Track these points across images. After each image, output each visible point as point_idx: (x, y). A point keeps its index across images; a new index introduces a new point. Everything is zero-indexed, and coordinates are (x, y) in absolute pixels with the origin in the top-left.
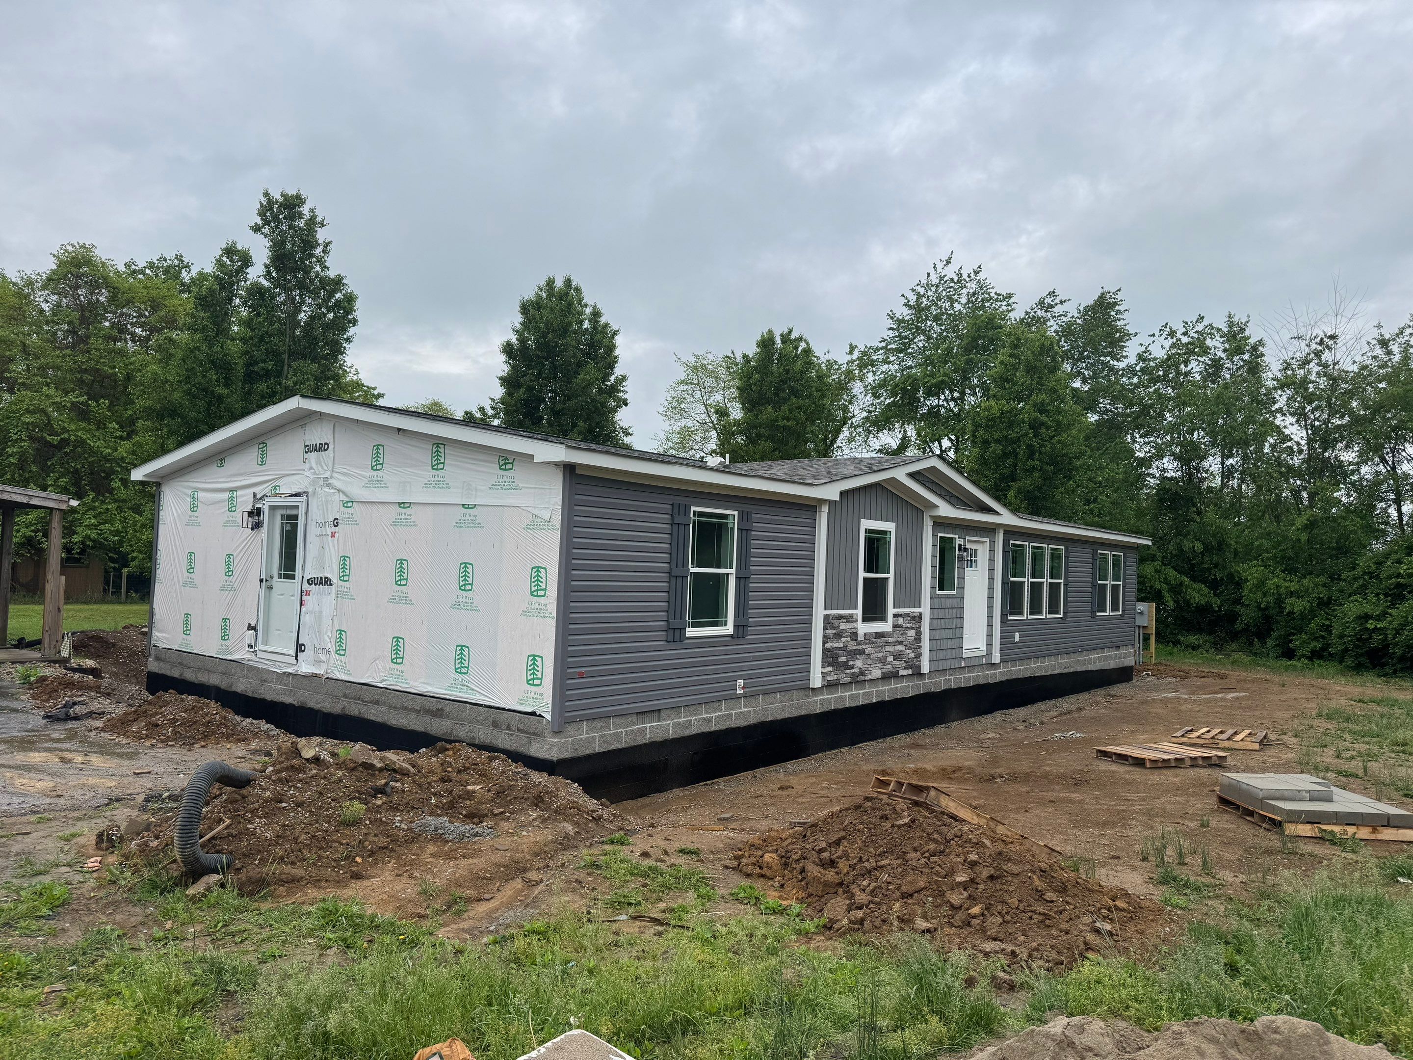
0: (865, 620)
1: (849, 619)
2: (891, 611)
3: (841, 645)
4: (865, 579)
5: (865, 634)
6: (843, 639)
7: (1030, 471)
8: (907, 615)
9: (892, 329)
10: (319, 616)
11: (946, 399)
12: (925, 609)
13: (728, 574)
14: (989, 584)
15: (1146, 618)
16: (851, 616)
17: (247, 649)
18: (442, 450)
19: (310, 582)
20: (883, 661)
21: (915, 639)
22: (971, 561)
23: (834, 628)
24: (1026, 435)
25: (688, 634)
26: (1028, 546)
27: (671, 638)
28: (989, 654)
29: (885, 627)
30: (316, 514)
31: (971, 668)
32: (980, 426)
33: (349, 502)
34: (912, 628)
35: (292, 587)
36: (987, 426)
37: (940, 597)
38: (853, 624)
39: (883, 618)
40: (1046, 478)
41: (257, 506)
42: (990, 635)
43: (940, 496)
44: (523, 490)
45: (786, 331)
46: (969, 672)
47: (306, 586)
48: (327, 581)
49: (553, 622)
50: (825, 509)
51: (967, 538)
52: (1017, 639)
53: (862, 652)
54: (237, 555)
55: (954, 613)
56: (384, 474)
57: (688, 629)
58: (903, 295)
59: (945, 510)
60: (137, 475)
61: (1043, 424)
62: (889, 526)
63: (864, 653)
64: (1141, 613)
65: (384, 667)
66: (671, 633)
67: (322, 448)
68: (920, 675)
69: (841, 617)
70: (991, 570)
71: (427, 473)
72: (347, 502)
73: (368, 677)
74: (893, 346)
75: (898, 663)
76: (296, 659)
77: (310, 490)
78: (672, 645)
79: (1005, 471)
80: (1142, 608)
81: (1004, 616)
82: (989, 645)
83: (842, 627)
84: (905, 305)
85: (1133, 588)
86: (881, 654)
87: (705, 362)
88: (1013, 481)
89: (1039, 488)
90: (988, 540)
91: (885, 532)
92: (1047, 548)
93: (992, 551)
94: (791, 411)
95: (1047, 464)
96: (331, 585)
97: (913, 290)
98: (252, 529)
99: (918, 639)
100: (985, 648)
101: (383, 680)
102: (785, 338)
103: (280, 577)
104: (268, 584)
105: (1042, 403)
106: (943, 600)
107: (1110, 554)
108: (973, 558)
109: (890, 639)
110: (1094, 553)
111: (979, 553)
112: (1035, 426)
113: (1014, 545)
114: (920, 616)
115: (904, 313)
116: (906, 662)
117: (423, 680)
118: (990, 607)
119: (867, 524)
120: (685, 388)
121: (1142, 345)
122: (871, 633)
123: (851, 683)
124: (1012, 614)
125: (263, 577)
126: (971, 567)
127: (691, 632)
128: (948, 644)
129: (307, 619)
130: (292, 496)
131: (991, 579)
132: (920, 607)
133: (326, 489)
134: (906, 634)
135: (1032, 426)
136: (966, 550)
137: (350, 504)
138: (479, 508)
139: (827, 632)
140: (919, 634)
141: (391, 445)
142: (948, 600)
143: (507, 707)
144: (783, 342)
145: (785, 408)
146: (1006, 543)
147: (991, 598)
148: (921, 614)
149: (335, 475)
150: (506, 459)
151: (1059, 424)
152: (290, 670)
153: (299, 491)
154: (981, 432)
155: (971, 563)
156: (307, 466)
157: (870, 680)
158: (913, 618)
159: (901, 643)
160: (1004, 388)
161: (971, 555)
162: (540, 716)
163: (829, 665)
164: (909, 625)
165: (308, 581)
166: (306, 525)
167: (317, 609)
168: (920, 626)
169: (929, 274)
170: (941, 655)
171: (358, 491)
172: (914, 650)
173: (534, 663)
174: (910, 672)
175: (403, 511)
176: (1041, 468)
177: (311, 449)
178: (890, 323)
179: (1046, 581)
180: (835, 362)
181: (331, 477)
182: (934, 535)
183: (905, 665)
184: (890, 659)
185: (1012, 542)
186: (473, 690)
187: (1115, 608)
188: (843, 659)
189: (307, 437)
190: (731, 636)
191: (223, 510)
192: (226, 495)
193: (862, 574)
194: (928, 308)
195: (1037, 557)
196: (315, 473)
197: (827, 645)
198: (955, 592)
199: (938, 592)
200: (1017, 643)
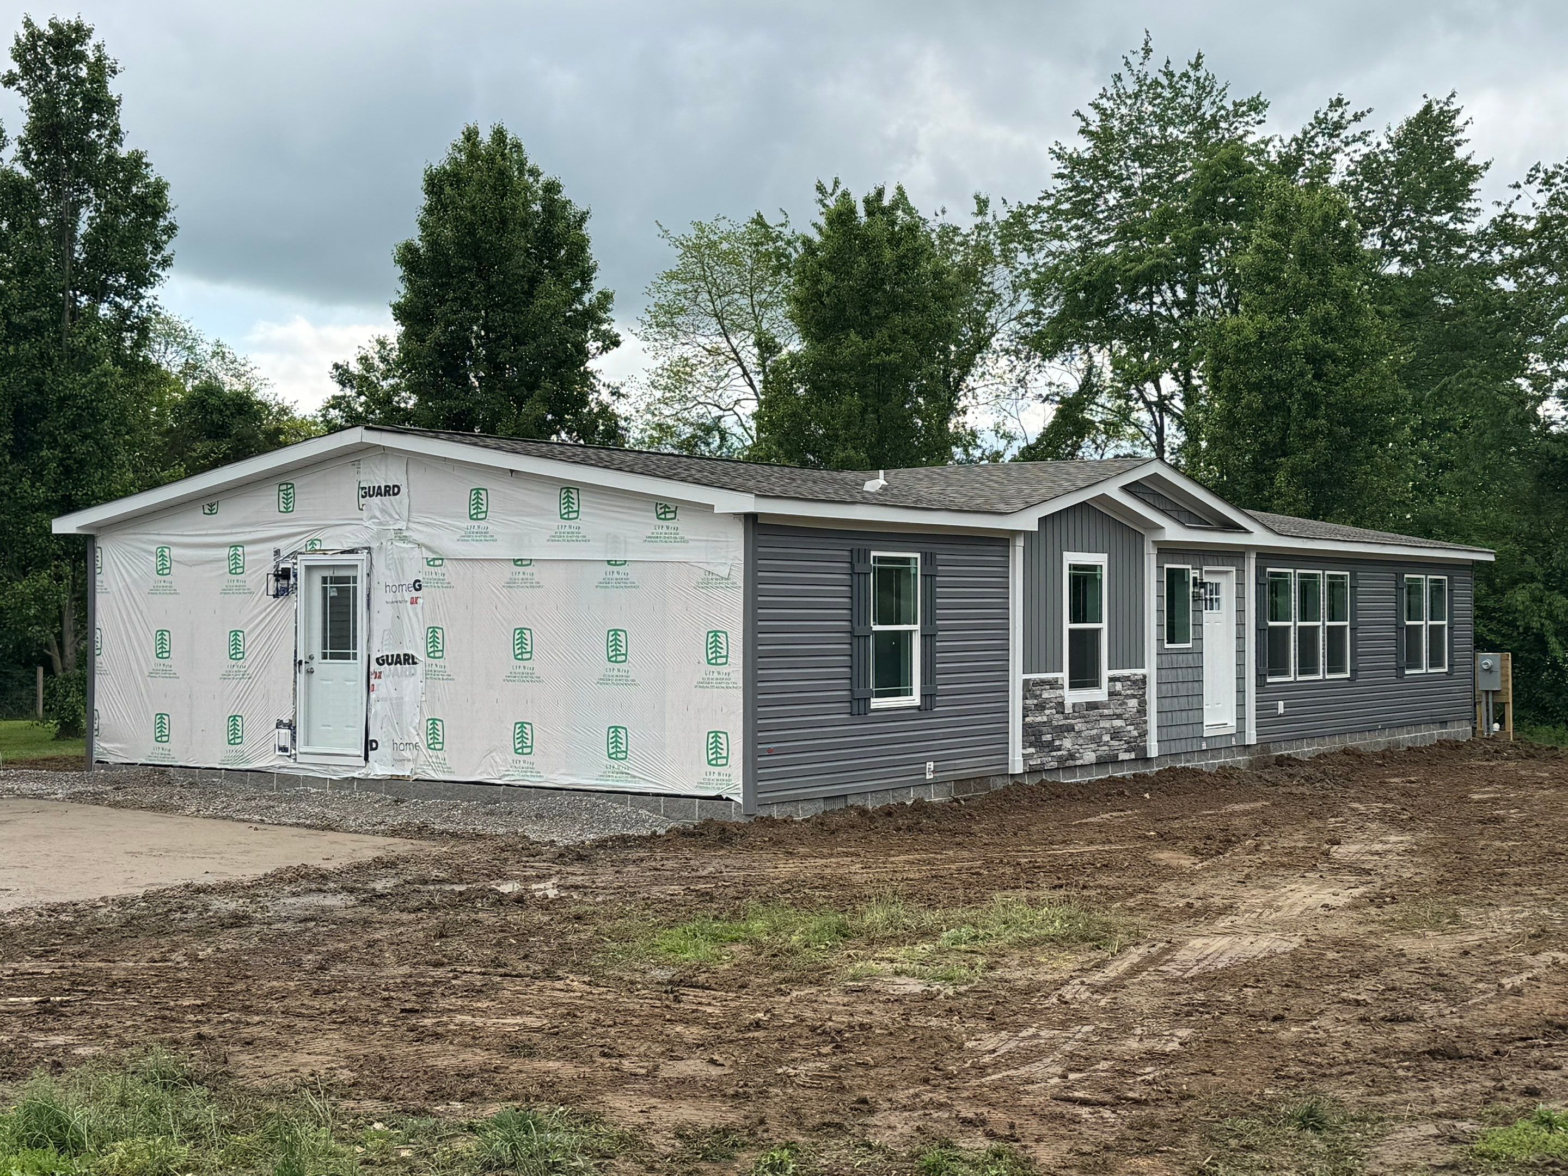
0: (1072, 686)
1: (1054, 684)
2: (1106, 673)
3: (1045, 719)
4: (1071, 631)
5: (1074, 705)
6: (1047, 712)
7: (1309, 438)
8: (1127, 678)
9: (1060, 176)
10: (398, 705)
11: (1164, 303)
12: (1150, 669)
13: (911, 632)
14: (1238, 632)
15: (1498, 676)
16: (1056, 680)
17: (278, 753)
18: (574, 496)
19: (381, 661)
20: (1097, 740)
21: (1138, 711)
22: (1211, 600)
23: (1036, 697)
24: (1302, 374)
25: (873, 706)
26: (1293, 574)
27: (855, 711)
28: (1241, 731)
29: (1099, 695)
30: (383, 573)
31: (1215, 751)
32: (1225, 359)
33: (436, 560)
34: (1134, 696)
35: (354, 670)
36: (1238, 361)
37: (1170, 652)
38: (1059, 692)
39: (1096, 684)
40: (1342, 448)
41: (282, 566)
42: (1241, 705)
43: (1163, 512)
44: (691, 544)
45: (873, 193)
46: (1213, 757)
47: (374, 667)
48: (409, 659)
49: (740, 694)
50: (1020, 543)
51: (1205, 568)
52: (1281, 710)
53: (1071, 728)
54: (249, 634)
55: (1190, 674)
56: (492, 524)
57: (873, 700)
58: (1078, 114)
59: (1173, 532)
60: (65, 525)
61: (1331, 355)
62: (1099, 559)
63: (1073, 729)
64: (1490, 670)
65: (505, 761)
66: (855, 704)
67: (391, 491)
68: (1147, 760)
69: (1043, 682)
70: (1241, 611)
71: (555, 523)
72: (434, 559)
73: (481, 774)
74: (1066, 206)
75: (1117, 743)
76: (366, 759)
77: (375, 545)
78: (857, 719)
79: (1270, 438)
80: (1489, 662)
81: (1260, 677)
82: (1241, 719)
83: (1045, 695)
84: (1082, 132)
85: (1466, 631)
86: (1094, 732)
87: (714, 238)
88: (1284, 455)
89: (1327, 466)
90: (1234, 569)
91: (1094, 568)
92: (1323, 575)
93: (1241, 584)
94: (893, 339)
95: (1339, 423)
96: (414, 663)
97: (1097, 107)
98: (276, 596)
99: (1142, 711)
100: (1234, 724)
101: (505, 776)
102: (873, 205)
103: (325, 657)
104: (308, 666)
105: (1326, 319)
106: (1175, 657)
107: (1426, 580)
108: (1214, 597)
109: (1106, 712)
110: (1400, 576)
111: (1222, 589)
112: (1315, 358)
113: (1273, 574)
114: (1144, 680)
115: (1083, 147)
116: (1127, 742)
117: (563, 771)
118: (1240, 665)
119: (1072, 558)
120: (682, 287)
121: (1499, 204)
122: (1081, 704)
123: (1058, 769)
124: (1272, 674)
125: (301, 657)
126: (1212, 609)
127: (876, 703)
128: (1183, 717)
129: (376, 708)
130: (343, 552)
131: (1241, 624)
132: (1143, 667)
133: (401, 544)
134: (1126, 704)
135: (1310, 359)
136: (1203, 585)
137: (437, 562)
138: (634, 565)
139: (1027, 702)
140: (1143, 703)
141: (497, 491)
142: (1180, 657)
143: (683, 793)
144: (870, 213)
145: (882, 334)
146: (1260, 571)
147: (1241, 652)
148: (1145, 677)
149: (411, 525)
150: (666, 506)
151: (1357, 352)
152: (356, 775)
153: (356, 546)
154: (1226, 372)
155: (1212, 604)
156: (365, 514)
157: (1082, 766)
158: (1135, 682)
159: (1119, 717)
160: (1263, 293)
161: (1211, 591)
162: (728, 799)
163: (1031, 745)
164: (1129, 692)
165: (377, 660)
166: (369, 590)
167: (394, 694)
168: (1144, 693)
169: (1119, 77)
170: (1174, 733)
171: (449, 544)
172: (1136, 726)
173: (716, 741)
174: (1133, 756)
175: (522, 569)
176: (1331, 432)
177: (369, 493)
178: (1056, 166)
179: (1322, 624)
180: (956, 229)
181: (407, 529)
182: (1160, 567)
183: (1125, 746)
184: (1106, 738)
185: (1269, 570)
186: (634, 777)
187: (1436, 660)
188: (1048, 737)
189: (362, 477)
190: (918, 708)
191: (221, 572)
192: (225, 552)
193: (1067, 625)
194: (1124, 137)
195: (1308, 587)
196: (381, 524)
197: (1027, 719)
198: (1190, 645)
199: (1167, 646)
200: (1280, 716)
